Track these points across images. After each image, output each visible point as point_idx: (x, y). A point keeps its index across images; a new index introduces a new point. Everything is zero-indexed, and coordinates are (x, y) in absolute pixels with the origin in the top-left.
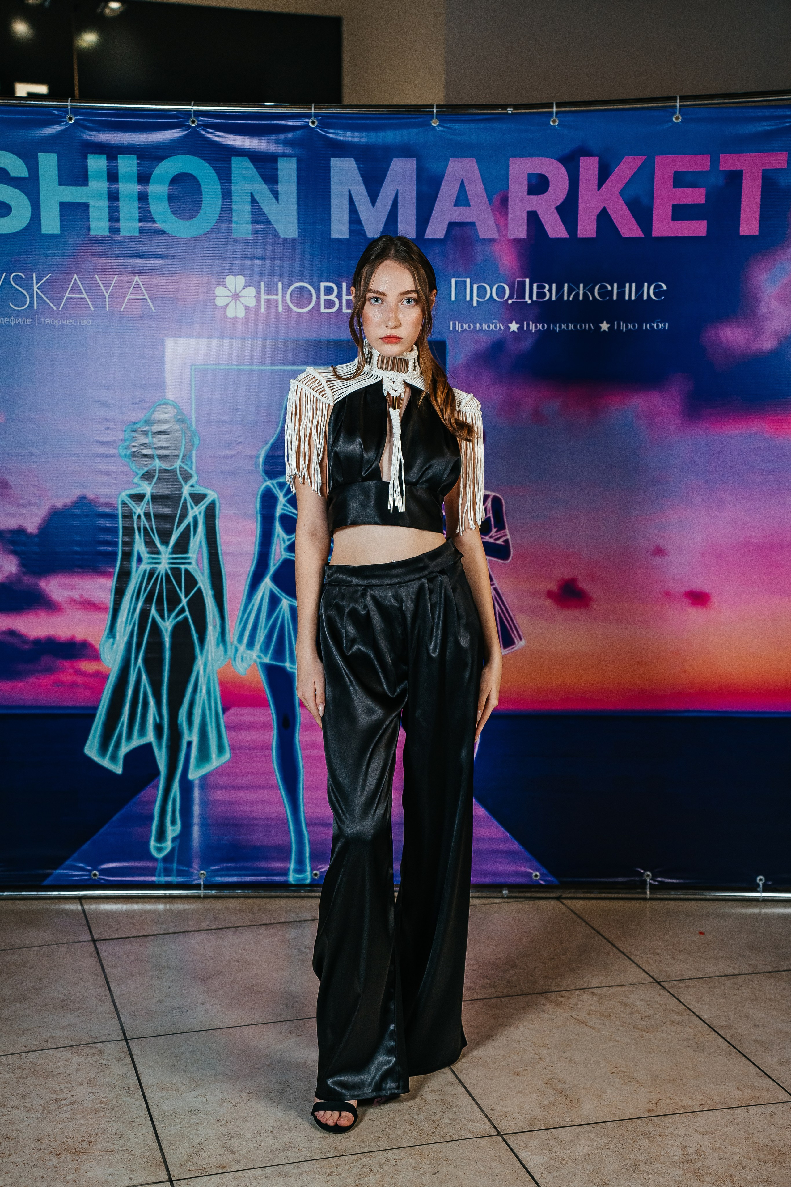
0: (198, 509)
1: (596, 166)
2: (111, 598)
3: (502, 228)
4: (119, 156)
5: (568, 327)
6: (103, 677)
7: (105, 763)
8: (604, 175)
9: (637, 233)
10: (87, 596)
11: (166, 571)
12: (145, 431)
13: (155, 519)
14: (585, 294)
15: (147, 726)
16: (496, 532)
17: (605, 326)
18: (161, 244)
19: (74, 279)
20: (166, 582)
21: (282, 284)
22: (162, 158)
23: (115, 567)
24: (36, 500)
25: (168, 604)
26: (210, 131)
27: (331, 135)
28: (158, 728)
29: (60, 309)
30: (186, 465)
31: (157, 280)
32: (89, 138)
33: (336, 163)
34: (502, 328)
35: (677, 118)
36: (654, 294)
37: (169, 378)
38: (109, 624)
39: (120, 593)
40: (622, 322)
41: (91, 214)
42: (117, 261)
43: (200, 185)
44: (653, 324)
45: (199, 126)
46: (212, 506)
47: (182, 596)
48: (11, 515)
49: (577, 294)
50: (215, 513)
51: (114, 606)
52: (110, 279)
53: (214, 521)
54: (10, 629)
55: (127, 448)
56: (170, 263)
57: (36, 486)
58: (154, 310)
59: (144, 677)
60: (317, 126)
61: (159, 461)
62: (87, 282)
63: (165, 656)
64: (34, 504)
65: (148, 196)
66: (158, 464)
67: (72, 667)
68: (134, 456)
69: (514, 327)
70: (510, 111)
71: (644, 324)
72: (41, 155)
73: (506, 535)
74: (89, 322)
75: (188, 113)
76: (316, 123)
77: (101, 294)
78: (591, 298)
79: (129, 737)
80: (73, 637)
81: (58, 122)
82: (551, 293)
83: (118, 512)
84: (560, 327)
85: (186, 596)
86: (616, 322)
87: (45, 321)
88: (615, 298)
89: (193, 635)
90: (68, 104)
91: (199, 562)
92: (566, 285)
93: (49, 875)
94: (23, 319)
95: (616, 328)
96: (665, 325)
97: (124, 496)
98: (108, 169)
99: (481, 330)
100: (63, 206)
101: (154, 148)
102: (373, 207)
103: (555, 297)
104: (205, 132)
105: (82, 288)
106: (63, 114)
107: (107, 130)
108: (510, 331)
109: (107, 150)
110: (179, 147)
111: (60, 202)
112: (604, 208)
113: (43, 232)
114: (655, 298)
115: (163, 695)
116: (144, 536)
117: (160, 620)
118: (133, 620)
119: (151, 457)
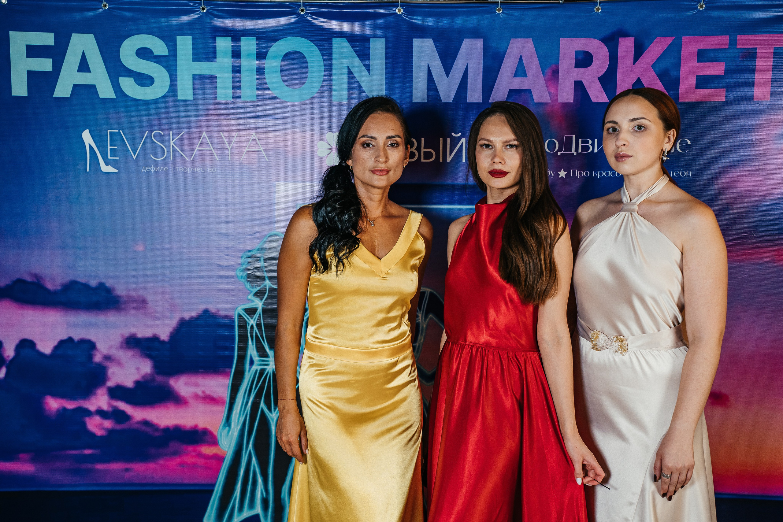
1: (633, 45)
2: (228, 394)
3: (553, 94)
4: (242, 38)
5: (607, 174)
6: (220, 459)
8: (639, 52)
10: (208, 392)
11: (273, 371)
12: (258, 257)
13: (264, 329)
15: (256, 500)
18: (274, 108)
19: (203, 135)
20: (273, 380)
22: (276, 40)
23: (231, 367)
24: (167, 313)
25: (274, 399)
26: (316, 17)
27: (413, 21)
28: (265, 502)
29: (192, 159)
31: (271, 136)
32: (218, 24)
33: (417, 42)
34: (553, 175)
35: (701, 6)
36: (680, 147)
37: (278, 214)
38: (225, 415)
39: (235, 390)
41: (218, 84)
42: (238, 121)
43: (306, 60)
44: (679, 173)
45: (307, 14)
48: (148, 326)
51: (230, 400)
52: (232, 135)
54: (144, 419)
55: (244, 271)
56: (281, 122)
57: (168, 302)
58: (267, 160)
59: (254, 459)
60: (402, 14)
61: (270, 281)
62: (213, 138)
63: (271, 442)
64: (166, 317)
65: (264, 69)
66: (268, 284)
69: (562, 174)
70: (562, 1)
71: (672, 172)
72: (178, 38)
74: (214, 170)
75: (297, 4)
76: (402, 11)
77: (225, 147)
79: (241, 509)
80: (196, 426)
81: (193, 12)
82: (593, 147)
83: (235, 323)
84: (601, 174)
87: (179, 169)
94: (161, 167)
96: (689, 173)
97: (240, 310)
98: (232, 48)
100: (195, 77)
101: (270, 31)
102: (448, 77)
103: (597, 150)
104: (312, 19)
105: (209, 142)
106: (197, 5)
107: (232, 18)
108: (559, 177)
109: (232, 34)
110: (290, 30)
111: (193, 75)
112: (639, 78)
113: (179, 98)
114: (681, 151)
115: (269, 474)
116: (256, 343)
117: (268, 412)
118: (246, 412)
119: (262, 278)
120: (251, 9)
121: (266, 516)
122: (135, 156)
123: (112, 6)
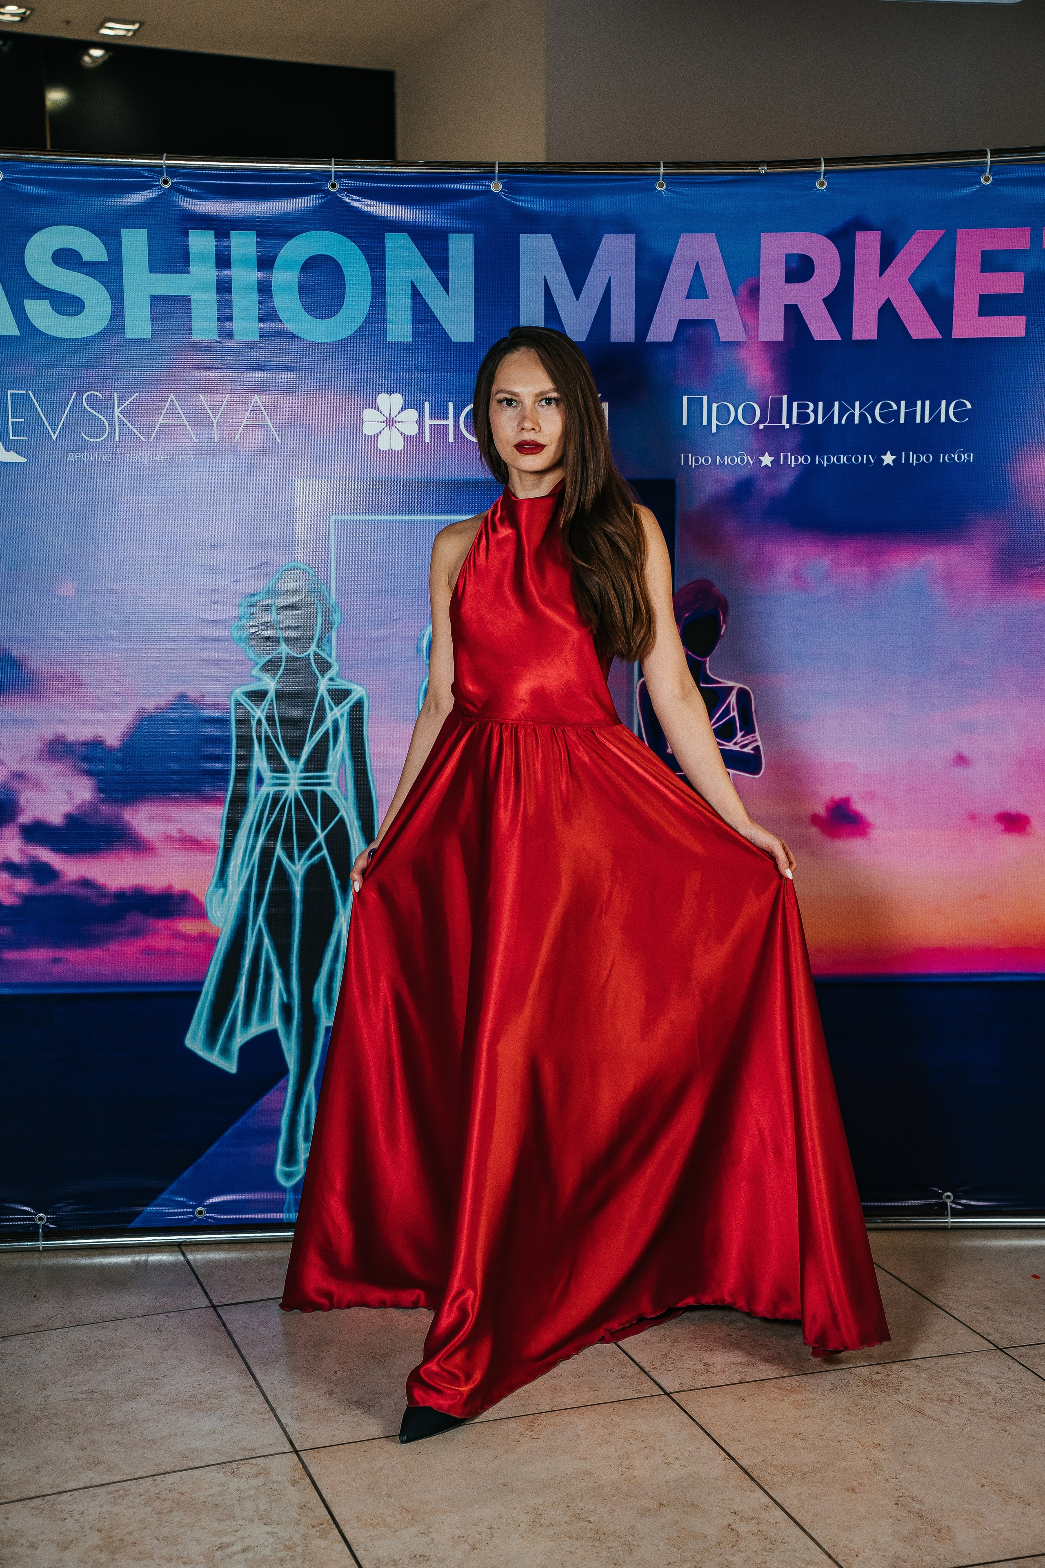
0: (339, 711)
1: (878, 243)
2: (220, 833)
3: (750, 327)
4: (232, 233)
5: (839, 459)
6: (210, 941)
7: (214, 1058)
8: (888, 256)
9: (933, 333)
10: (188, 831)
11: (296, 795)
12: (267, 606)
13: (280, 725)
14: (862, 416)
15: (271, 1007)
16: (742, 737)
17: (888, 459)
18: (290, 352)
19: (169, 400)
20: (295, 810)
21: (453, 404)
22: (290, 236)
23: (226, 790)
24: (116, 700)
25: (298, 841)
26: (356, 198)
27: (520, 203)
28: (286, 1010)
29: (152, 440)
30: (323, 650)
31: (282, 400)
32: (193, 208)
33: (526, 240)
34: (751, 463)
35: (988, 179)
36: (956, 414)
37: (299, 533)
38: (218, 869)
39: (233, 825)
40: (911, 453)
41: (193, 311)
42: (228, 375)
43: (342, 272)
44: (953, 456)
45: (341, 191)
46: (358, 706)
47: (318, 830)
48: (83, 722)
49: (853, 415)
50: (362, 715)
51: (225, 844)
52: (218, 399)
53: (362, 727)
54: (82, 877)
55: (243, 628)
57: (118, 682)
58: (279, 441)
59: (266, 940)
60: (501, 191)
61: (287, 646)
62: (187, 403)
63: (295, 911)
64: (115, 707)
65: (271, 286)
66: (284, 649)
67: (168, 928)
68: (251, 639)
69: (767, 460)
70: (763, 169)
71: (942, 455)
72: (124, 231)
73: (756, 741)
74: (189, 459)
75: (326, 175)
76: (501, 187)
77: (208, 420)
78: (870, 421)
79: (247, 1021)
80: (170, 887)
81: (149, 187)
82: (816, 414)
83: (230, 716)
84: (829, 460)
85: (323, 829)
86: (903, 453)
87: (129, 458)
88: (902, 421)
89: (333, 881)
90: (162, 162)
91: (341, 782)
92: (837, 404)
93: (139, 1213)
94: (101, 454)
95: (903, 462)
96: (969, 456)
97: (238, 693)
98: (216, 250)
99: (722, 464)
100: (155, 300)
101: (279, 221)
102: (578, 300)
103: (823, 420)
104: (350, 200)
105: (180, 411)
106: (155, 176)
107: (215, 198)
108: (762, 466)
109: (215, 225)
110: (314, 220)
111: (151, 295)
112: (888, 301)
113: (127, 336)
114: (957, 420)
115: (292, 964)
116: (266, 748)
117: (289, 862)
118: (251, 863)
119: (275, 640)
120: (247, 183)
121: (288, 1032)
122: (54, 434)
123: (9, 176)
